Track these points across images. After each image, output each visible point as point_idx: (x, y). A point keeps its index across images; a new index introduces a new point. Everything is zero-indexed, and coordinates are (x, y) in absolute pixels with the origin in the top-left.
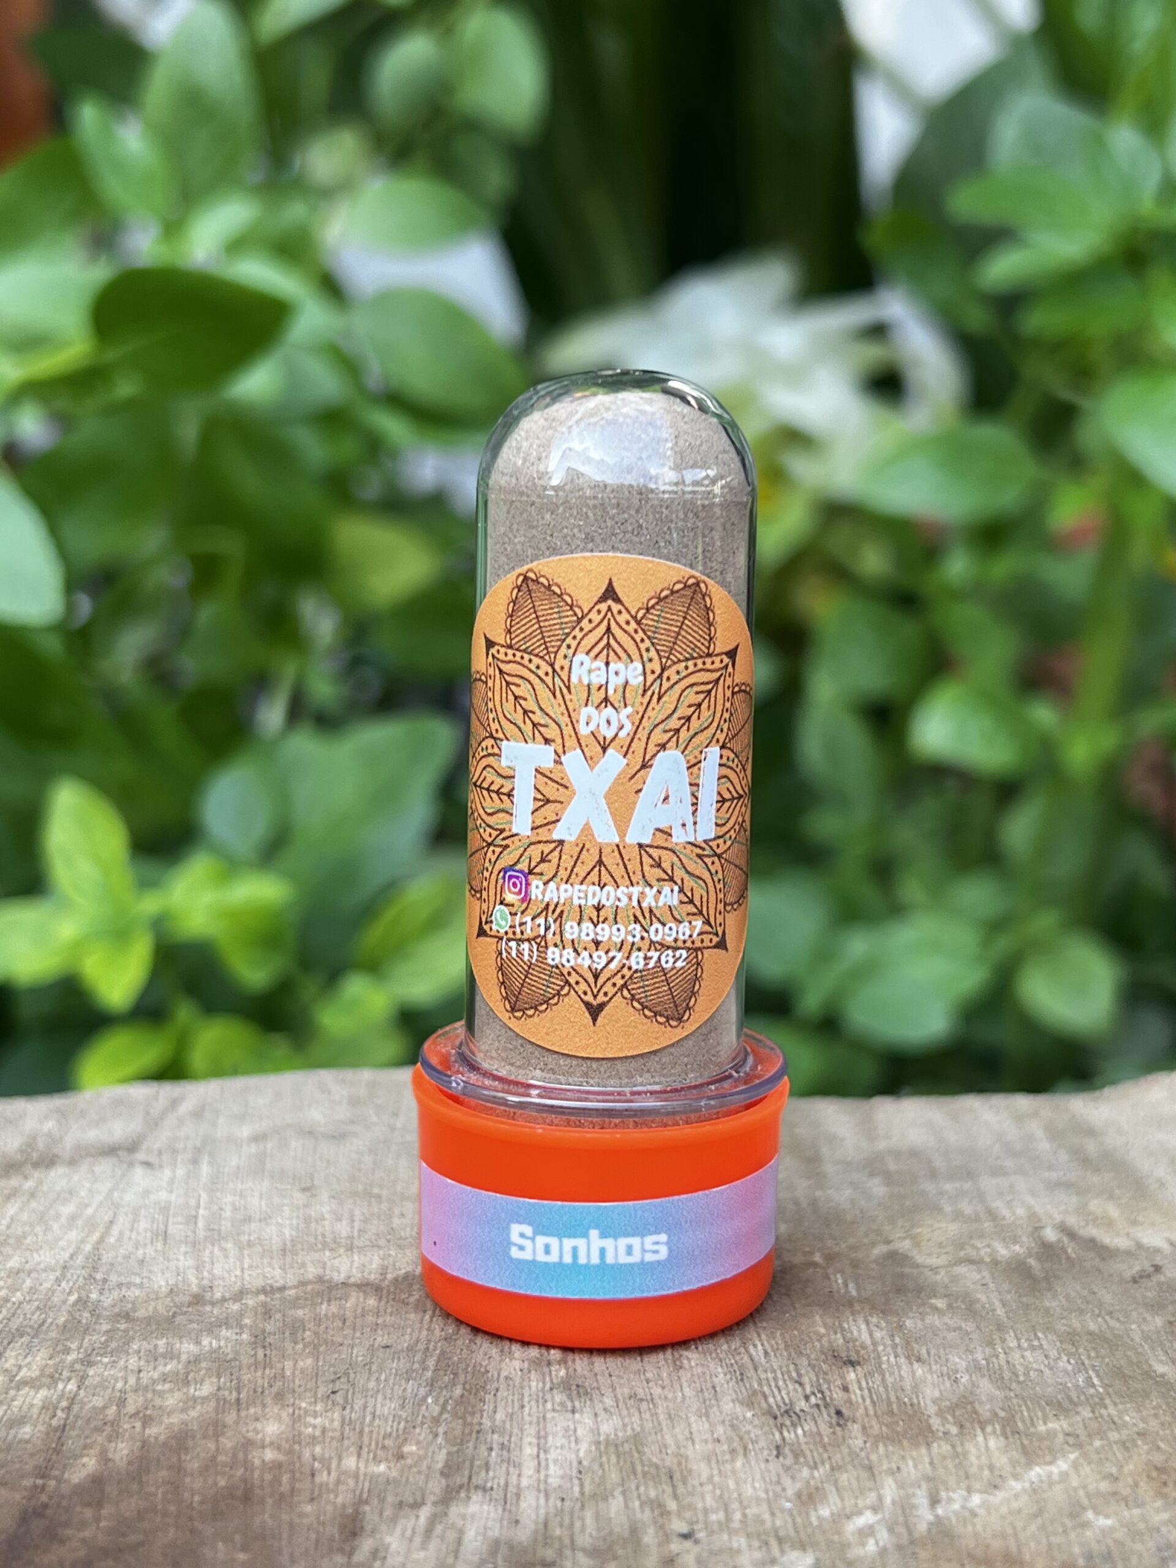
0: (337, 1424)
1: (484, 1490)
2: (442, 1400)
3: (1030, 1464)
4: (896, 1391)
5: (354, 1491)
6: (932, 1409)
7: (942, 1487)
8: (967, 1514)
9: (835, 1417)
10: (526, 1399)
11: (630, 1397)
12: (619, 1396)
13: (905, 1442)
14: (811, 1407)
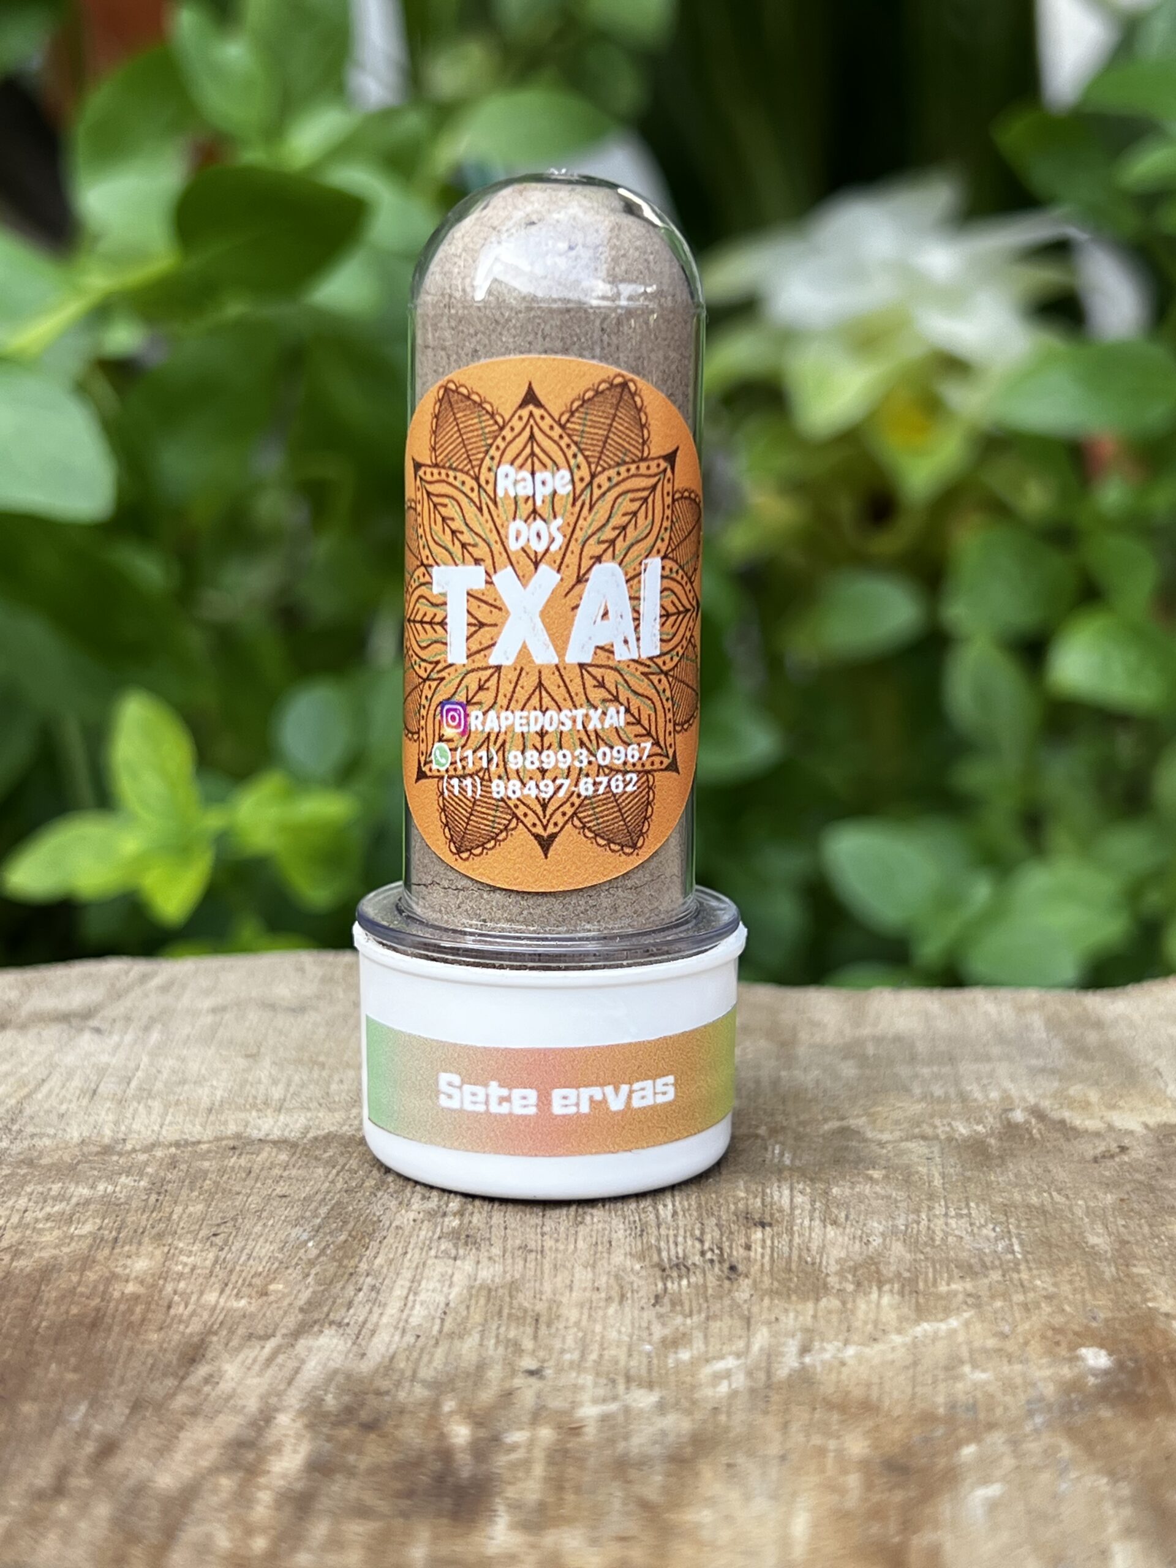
0: (208, 1263)
1: (340, 1325)
2: (323, 1244)
3: (917, 1322)
4: (800, 1249)
5: (205, 1323)
6: (833, 1268)
7: (817, 1338)
8: (836, 1363)
9: (726, 1270)
10: (411, 1246)
11: (520, 1248)
12: (509, 1246)
13: (794, 1298)
14: (705, 1262)
